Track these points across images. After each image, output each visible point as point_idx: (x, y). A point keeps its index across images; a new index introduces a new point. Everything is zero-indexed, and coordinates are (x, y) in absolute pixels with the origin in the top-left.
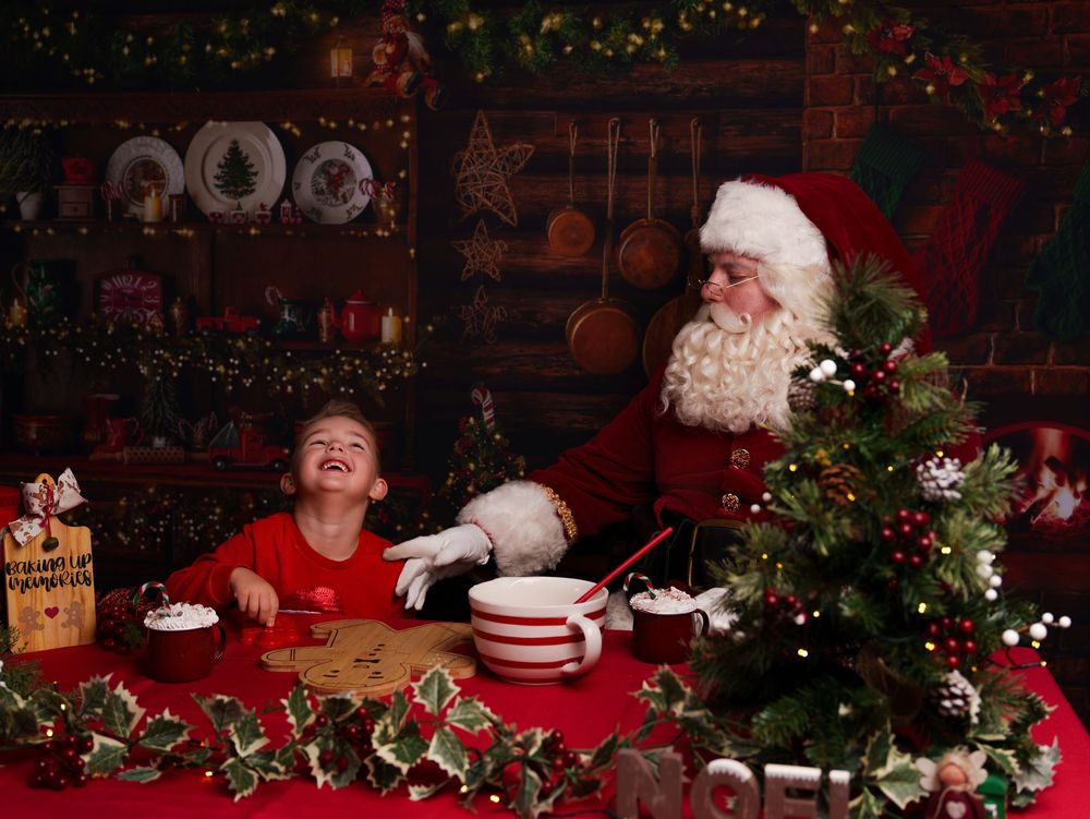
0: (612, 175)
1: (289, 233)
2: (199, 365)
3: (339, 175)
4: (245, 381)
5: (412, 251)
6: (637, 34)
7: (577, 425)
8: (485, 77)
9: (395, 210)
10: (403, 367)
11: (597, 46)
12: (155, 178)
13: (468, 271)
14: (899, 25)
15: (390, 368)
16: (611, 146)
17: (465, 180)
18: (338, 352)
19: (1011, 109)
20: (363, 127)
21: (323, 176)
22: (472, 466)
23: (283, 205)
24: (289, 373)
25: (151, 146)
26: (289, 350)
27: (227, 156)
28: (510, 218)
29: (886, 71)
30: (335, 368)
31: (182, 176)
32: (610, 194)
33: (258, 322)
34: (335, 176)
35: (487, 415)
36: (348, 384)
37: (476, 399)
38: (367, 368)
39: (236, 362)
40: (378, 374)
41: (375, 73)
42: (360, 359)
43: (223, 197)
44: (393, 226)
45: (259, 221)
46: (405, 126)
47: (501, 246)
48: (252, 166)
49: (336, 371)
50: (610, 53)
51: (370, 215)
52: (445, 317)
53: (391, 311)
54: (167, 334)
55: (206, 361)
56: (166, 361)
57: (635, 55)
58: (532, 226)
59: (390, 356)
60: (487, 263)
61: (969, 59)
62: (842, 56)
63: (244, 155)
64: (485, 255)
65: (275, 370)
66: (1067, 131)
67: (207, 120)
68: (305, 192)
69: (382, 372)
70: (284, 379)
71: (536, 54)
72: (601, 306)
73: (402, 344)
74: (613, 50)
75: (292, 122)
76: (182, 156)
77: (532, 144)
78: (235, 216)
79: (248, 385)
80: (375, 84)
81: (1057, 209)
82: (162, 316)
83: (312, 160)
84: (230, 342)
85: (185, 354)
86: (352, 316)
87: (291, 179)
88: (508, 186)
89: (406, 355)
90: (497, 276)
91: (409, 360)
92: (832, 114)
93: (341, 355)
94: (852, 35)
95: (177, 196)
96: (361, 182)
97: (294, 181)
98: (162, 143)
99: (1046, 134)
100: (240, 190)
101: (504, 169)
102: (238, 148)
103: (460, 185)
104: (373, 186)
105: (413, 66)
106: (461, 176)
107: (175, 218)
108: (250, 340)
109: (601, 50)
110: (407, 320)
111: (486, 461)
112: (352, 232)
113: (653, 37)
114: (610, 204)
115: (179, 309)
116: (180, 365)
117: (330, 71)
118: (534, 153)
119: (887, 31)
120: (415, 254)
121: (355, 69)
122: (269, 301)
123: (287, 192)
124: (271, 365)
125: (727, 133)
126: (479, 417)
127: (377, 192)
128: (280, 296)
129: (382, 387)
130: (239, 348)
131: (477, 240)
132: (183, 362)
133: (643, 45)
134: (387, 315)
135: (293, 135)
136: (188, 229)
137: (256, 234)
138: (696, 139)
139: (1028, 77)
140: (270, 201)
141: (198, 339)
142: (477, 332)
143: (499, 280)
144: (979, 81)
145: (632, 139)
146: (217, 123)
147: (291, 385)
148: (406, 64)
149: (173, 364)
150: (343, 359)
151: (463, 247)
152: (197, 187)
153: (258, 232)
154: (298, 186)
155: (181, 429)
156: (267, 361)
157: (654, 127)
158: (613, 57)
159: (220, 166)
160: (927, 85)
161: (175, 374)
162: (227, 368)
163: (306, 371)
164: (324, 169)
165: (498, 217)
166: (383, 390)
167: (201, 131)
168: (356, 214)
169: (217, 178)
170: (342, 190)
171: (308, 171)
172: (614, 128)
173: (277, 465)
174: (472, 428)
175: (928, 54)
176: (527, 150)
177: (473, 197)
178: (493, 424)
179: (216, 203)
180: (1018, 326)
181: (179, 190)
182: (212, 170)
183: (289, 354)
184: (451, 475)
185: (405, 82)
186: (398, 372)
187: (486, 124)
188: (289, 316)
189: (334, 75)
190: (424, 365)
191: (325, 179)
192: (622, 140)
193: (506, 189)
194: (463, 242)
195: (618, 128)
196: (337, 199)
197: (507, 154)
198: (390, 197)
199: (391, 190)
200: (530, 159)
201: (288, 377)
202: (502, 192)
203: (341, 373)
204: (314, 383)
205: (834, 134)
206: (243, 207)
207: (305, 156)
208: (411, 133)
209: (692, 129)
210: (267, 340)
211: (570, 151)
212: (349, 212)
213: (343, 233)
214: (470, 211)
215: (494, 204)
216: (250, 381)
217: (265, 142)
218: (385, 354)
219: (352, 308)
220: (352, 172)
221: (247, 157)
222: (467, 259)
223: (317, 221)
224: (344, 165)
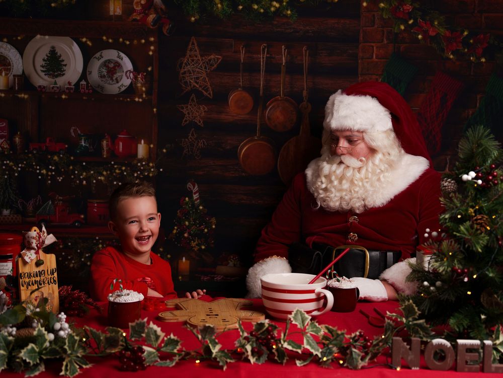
0: (262, 73)
1: (84, 98)
2: (31, 169)
3: (114, 67)
4: (58, 178)
5: (155, 110)
6: (277, 2)
7: (243, 201)
8: (195, 19)
9: (145, 87)
10: (149, 171)
11: (256, 7)
12: (5, 65)
13: (186, 121)
14: (406, 5)
15: (142, 172)
16: (262, 58)
17: (185, 73)
18: (113, 163)
19: (458, 48)
20: (128, 43)
21: (104, 68)
22: (187, 223)
23: (81, 83)
25: (2, 47)
26: (85, 162)
27: (49, 55)
28: (209, 94)
29: (399, 27)
30: (111, 171)
31: (21, 64)
32: (262, 83)
33: (66, 146)
34: (111, 68)
35: (195, 196)
36: (118, 180)
37: (189, 188)
38: (129, 171)
39: (53, 168)
40: (136, 175)
41: (135, 14)
42: (124, 166)
43: (46, 77)
44: (144, 96)
45: (67, 91)
46: (151, 43)
47: (204, 108)
48: (63, 61)
49: (111, 173)
50: (262, 11)
51: (131, 89)
52: (172, 145)
53: (143, 142)
54: (11, 152)
55: (35, 167)
56: (11, 167)
57: (274, 12)
58: (221, 98)
59: (142, 165)
60: (196, 117)
61: (438, 23)
62: (378, 18)
63: (59, 55)
64: (195, 113)
65: (76, 172)
66: (483, 60)
67: (37, 34)
68: (94, 76)
69: (138, 174)
70: (81, 177)
71: (223, 9)
72: (256, 140)
73: (149, 158)
74: (263, 9)
75: (87, 38)
76: (22, 54)
77: (221, 55)
78: (53, 88)
79: (60, 180)
80: (135, 20)
81: (478, 97)
82: (8, 142)
83: (99, 59)
84: (49, 157)
85: (22, 163)
86: (121, 144)
87: (86, 69)
88: (207, 77)
89: (151, 165)
90: (201, 124)
91: (153, 167)
92: (373, 47)
93: (114, 164)
94: (383, 9)
95: (18, 76)
96: (127, 72)
97: (87, 70)
98: (9, 46)
99: (473, 61)
100: (56, 73)
101: (206, 68)
102: (55, 50)
103: (181, 75)
104: (133, 74)
105: (156, 12)
106: (182, 71)
107: (17, 88)
109: (257, 9)
110: (152, 146)
111: (194, 220)
112: (121, 99)
113: (285, 4)
114: (261, 88)
115: (19, 138)
116: (19, 169)
117: (109, 12)
118: (222, 60)
119: (400, 7)
120: (156, 111)
121: (124, 11)
122: (73, 134)
123: (84, 76)
124: (74, 170)
125: (321, 54)
126: (191, 197)
127: (136, 78)
128: (79, 132)
130: (55, 160)
131: (191, 105)
132: (21, 167)
133: (279, 7)
134: (141, 143)
135: (88, 45)
136: (25, 94)
137: (65, 98)
138: (306, 57)
139: (466, 33)
140: (74, 80)
141: (30, 155)
142: (190, 152)
143: (202, 126)
144: (443, 34)
145: (273, 56)
146: (42, 37)
147: (85, 180)
148: (152, 10)
149: (15, 168)
150: (116, 166)
151: (183, 108)
152: (30, 70)
153: (67, 97)
154: (90, 73)
155: (19, 205)
156: (71, 167)
157: (285, 50)
158: (264, 12)
159: (44, 60)
160: (418, 35)
161: (16, 174)
162: (47, 171)
163: (94, 173)
164: (106, 64)
165: (202, 92)
167: (33, 40)
168: (123, 89)
169: (42, 66)
170: (115, 76)
171: (96, 66)
172: (264, 50)
173: (76, 224)
174: (187, 203)
175: (419, 20)
176: (218, 59)
177: (188, 82)
178: (198, 201)
179: (41, 80)
181: (20, 72)
182: (40, 62)
183: (84, 164)
184: (176, 228)
185: (152, 20)
186: (146, 174)
187: (196, 44)
188: (85, 143)
189: (112, 13)
190: (161, 170)
191: (106, 69)
192: (268, 56)
193: (207, 78)
194: (183, 105)
195: (266, 50)
196: (113, 81)
197: (207, 60)
198: (142, 81)
199: (143, 77)
200: (219, 63)
201: (84, 176)
202: (204, 80)
203: (114, 174)
204: (99, 179)
205: (374, 57)
206: (58, 83)
207: (94, 56)
208: (155, 47)
209: (304, 52)
210: (71, 156)
211: (241, 60)
212: (119, 88)
213: (116, 99)
214: (187, 90)
215: (200, 86)
216: (61, 178)
217: (71, 49)
218: (139, 164)
219: (121, 139)
220: (122, 66)
221: (60, 56)
222: (185, 115)
223: (101, 92)
224: (117, 62)
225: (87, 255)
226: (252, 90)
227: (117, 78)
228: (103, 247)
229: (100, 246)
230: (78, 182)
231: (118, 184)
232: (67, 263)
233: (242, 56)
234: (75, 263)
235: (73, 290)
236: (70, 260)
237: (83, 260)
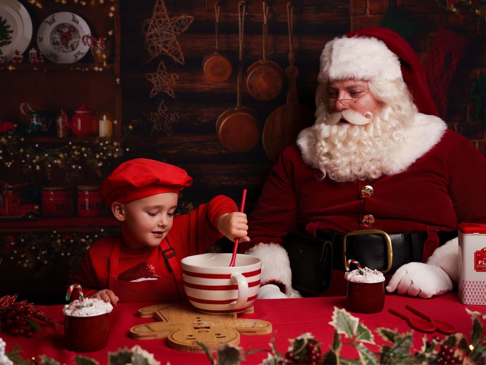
0: (241, 34)
1: (35, 69)
3: (69, 33)
4: (7, 163)
5: (118, 80)
7: (224, 183)
9: (106, 54)
10: (114, 152)
13: (154, 92)
15: (105, 152)
16: (240, 18)
17: (151, 36)
18: (70, 143)
21: (58, 33)
23: (30, 52)
24: (37, 157)
26: (38, 144)
28: (180, 60)
30: (68, 153)
32: (241, 46)
33: (15, 126)
34: (65, 33)
36: (77, 163)
38: (90, 153)
39: (1, 152)
40: (98, 156)
42: (84, 147)
44: (105, 64)
45: (15, 62)
46: (111, 4)
47: (175, 77)
48: (9, 27)
49: (69, 156)
51: (89, 58)
52: (140, 120)
53: (105, 117)
58: (194, 64)
59: (105, 145)
60: (166, 87)
63: (3, 19)
64: (164, 82)
65: (28, 156)
68: (46, 43)
69: (100, 155)
70: (34, 161)
72: (237, 111)
73: (113, 137)
77: (192, 15)
79: (9, 166)
83: (50, 23)
86: (79, 121)
87: (36, 36)
88: (178, 40)
89: (115, 144)
90: (172, 95)
91: (117, 147)
92: (366, 1)
93: (72, 145)
96: (83, 38)
97: (38, 36)
99: (479, 14)
101: (175, 30)
103: (147, 40)
104: (92, 40)
106: (148, 34)
108: (10, 137)
110: (116, 122)
112: (78, 69)
114: (240, 52)
118: (194, 21)
120: (119, 81)
122: (23, 112)
123: (34, 43)
124: (24, 153)
125: (307, 11)
127: (94, 44)
128: (30, 109)
129: (100, 164)
130: (2, 143)
131: (159, 73)
134: (102, 119)
135: (38, 7)
137: (12, 70)
138: (290, 13)
140: (22, 48)
142: (161, 128)
143: (174, 97)
145: (253, 14)
147: (38, 165)
151: (150, 77)
153: (14, 68)
154: (41, 39)
157: (266, 7)
163: (49, 156)
164: (59, 29)
165: (173, 58)
166: (101, 166)
168: (80, 57)
170: (71, 42)
171: (47, 32)
172: (241, 7)
173: (30, 217)
176: (190, 19)
177: (156, 47)
180: (468, 119)
183: (37, 146)
186: (110, 155)
187: (163, 3)
188: (37, 121)
190: (128, 150)
191: (59, 35)
192: (246, 14)
193: (177, 42)
194: (150, 74)
195: (244, 7)
196: (68, 48)
197: (177, 21)
198: (102, 47)
199: (103, 42)
200: (191, 24)
201: (37, 160)
202: (174, 44)
203: (73, 157)
204: (54, 163)
205: (368, 12)
206: (3, 53)
207: (45, 20)
208: (115, 7)
209: (288, 9)
210: (21, 137)
211: (215, 20)
212: (76, 56)
213: (72, 69)
214: (154, 56)
215: (170, 51)
216: (10, 163)
217: (18, 13)
218: (101, 144)
219: (79, 116)
220: (77, 31)
221: (5, 21)
222: (153, 84)
223: (54, 61)
224: (72, 27)
225: (43, 253)
226: (230, 54)
227: (73, 44)
228: (62, 242)
229: (59, 241)
230: (30, 167)
231: (78, 168)
232: (19, 262)
233: (217, 15)
234: (29, 262)
235: (18, 300)
236: (23, 260)
237: (38, 258)
